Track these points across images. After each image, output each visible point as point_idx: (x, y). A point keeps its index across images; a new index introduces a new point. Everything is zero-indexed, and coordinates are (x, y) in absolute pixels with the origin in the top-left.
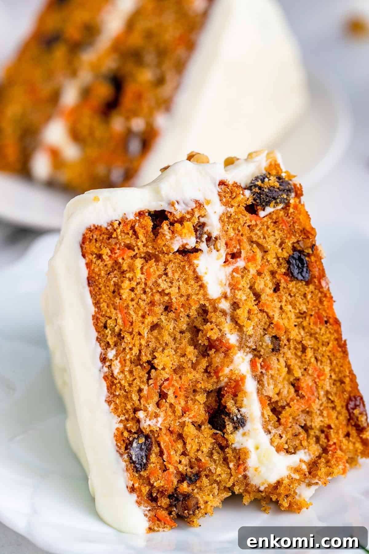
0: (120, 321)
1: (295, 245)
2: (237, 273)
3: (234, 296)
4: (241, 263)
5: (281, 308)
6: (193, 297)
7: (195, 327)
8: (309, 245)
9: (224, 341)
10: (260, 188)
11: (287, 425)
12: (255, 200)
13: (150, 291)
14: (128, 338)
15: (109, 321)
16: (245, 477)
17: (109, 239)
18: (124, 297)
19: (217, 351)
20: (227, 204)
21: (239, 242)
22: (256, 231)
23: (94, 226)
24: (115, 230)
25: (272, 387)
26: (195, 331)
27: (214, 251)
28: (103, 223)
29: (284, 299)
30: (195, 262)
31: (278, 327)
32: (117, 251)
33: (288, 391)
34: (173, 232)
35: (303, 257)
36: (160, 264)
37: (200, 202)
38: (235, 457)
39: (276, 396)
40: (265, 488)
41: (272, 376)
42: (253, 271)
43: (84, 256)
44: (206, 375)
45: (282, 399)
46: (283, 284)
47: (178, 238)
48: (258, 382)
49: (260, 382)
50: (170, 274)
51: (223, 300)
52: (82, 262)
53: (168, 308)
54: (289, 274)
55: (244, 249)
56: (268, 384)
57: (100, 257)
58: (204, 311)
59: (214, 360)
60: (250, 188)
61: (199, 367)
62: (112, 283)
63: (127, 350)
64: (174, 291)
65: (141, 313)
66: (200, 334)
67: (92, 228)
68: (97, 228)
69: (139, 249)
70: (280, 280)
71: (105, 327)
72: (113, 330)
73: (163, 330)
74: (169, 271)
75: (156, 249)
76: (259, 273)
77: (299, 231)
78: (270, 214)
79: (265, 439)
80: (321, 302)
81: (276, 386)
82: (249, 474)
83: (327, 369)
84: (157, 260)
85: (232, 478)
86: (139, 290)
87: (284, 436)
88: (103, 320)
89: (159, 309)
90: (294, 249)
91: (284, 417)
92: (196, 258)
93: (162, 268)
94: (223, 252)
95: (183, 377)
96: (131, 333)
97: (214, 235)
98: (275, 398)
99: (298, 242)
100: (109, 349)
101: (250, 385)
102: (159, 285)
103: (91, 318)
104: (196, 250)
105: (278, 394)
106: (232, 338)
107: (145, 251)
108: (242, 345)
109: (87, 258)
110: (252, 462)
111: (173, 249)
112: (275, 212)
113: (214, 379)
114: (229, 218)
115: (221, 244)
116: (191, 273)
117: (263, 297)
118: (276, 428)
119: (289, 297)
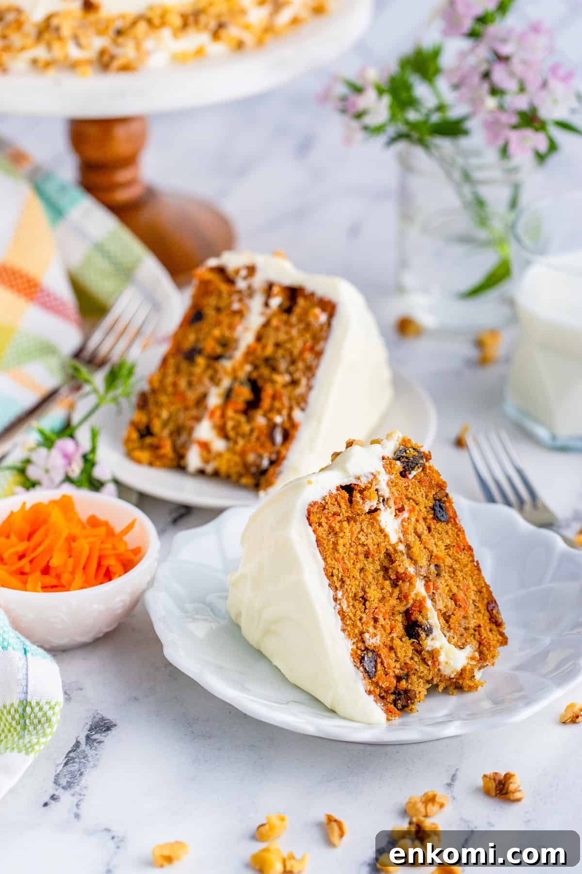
0: (341, 570)
1: (435, 496)
2: (405, 522)
3: (407, 540)
4: (406, 515)
5: (435, 544)
6: (382, 544)
7: (385, 567)
8: (444, 494)
9: (408, 573)
10: (407, 458)
11: (455, 628)
12: (404, 467)
13: (354, 544)
14: (348, 582)
15: (334, 571)
16: (439, 670)
17: (323, 510)
18: (340, 551)
19: (404, 581)
20: (389, 473)
21: (401, 499)
22: (410, 490)
23: (313, 502)
24: (327, 503)
25: (441, 602)
26: (385, 569)
27: (388, 508)
28: (318, 498)
29: (436, 537)
30: (379, 518)
31: (437, 557)
32: (330, 518)
33: (451, 604)
34: (363, 499)
35: (441, 504)
36: (358, 523)
37: (375, 474)
38: (430, 657)
39: (444, 609)
40: (455, 675)
41: (440, 594)
42: (413, 520)
43: (310, 525)
44: (398, 600)
45: (449, 610)
46: (433, 527)
47: (368, 502)
48: (432, 600)
49: (433, 600)
50: (365, 530)
51: (400, 543)
52: (310, 529)
53: (367, 555)
54: (436, 518)
55: (406, 504)
56: (439, 600)
57: (320, 524)
58: (388, 555)
59: (403, 589)
60: (399, 459)
61: (394, 595)
62: (331, 542)
63: (349, 590)
64: (370, 542)
65: (352, 562)
66: (390, 571)
67: (312, 503)
68: (315, 503)
69: (343, 514)
70: (430, 524)
71: (332, 576)
72: (338, 577)
73: (367, 572)
74: (364, 528)
75: (353, 513)
76: (417, 521)
77: (435, 486)
78: (415, 476)
79: (444, 640)
80: (458, 535)
81: (443, 601)
82: (441, 667)
83: (471, 584)
84: (355, 522)
85: (431, 672)
86: (348, 546)
87: (455, 637)
88: (330, 570)
89: (361, 557)
90: (435, 499)
91: (452, 623)
92: (378, 515)
93: (359, 526)
94: (393, 508)
95: (386, 604)
96: (349, 577)
97: (386, 497)
98: (444, 610)
99: (436, 493)
100: (338, 591)
101: (429, 603)
102: (360, 539)
103: (323, 569)
104: (376, 510)
105: (445, 607)
106: (411, 570)
107: (347, 515)
108: (418, 574)
109: (313, 527)
110: (442, 658)
111: (364, 510)
112: (419, 474)
113: (405, 603)
114: (392, 482)
115: (391, 503)
116: (378, 526)
117: (423, 537)
118: (449, 632)
119: (438, 535)
